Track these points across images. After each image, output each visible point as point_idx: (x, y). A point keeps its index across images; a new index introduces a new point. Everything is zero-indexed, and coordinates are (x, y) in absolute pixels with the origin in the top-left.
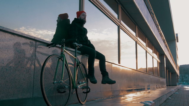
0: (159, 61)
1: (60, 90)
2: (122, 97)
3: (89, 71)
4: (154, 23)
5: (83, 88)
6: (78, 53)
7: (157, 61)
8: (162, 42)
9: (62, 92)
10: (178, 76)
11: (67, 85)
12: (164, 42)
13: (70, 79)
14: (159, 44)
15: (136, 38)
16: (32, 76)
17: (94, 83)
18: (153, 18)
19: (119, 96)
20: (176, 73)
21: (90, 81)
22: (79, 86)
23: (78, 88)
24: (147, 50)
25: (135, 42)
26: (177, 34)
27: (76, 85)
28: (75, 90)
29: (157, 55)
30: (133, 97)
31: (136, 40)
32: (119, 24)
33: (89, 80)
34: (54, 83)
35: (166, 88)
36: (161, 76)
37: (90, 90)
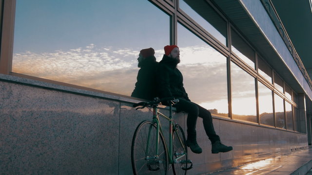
0: (294, 104)
1: (151, 166)
2: (237, 171)
3: (188, 136)
4: (284, 44)
5: (182, 163)
6: (173, 110)
7: (292, 105)
8: (300, 73)
9: (155, 169)
11: (161, 160)
12: (303, 74)
13: (165, 152)
14: (294, 78)
15: (256, 72)
16: (117, 150)
17: (199, 153)
18: (282, 37)
19: (232, 168)
21: (192, 150)
22: (176, 160)
23: (176, 163)
24: (275, 89)
25: (254, 78)
27: (173, 159)
28: (170, 165)
29: (291, 94)
30: (254, 170)
31: (256, 75)
32: (229, 54)
33: (189, 148)
34: (146, 159)
35: (307, 151)
36: (298, 131)
37: (192, 165)
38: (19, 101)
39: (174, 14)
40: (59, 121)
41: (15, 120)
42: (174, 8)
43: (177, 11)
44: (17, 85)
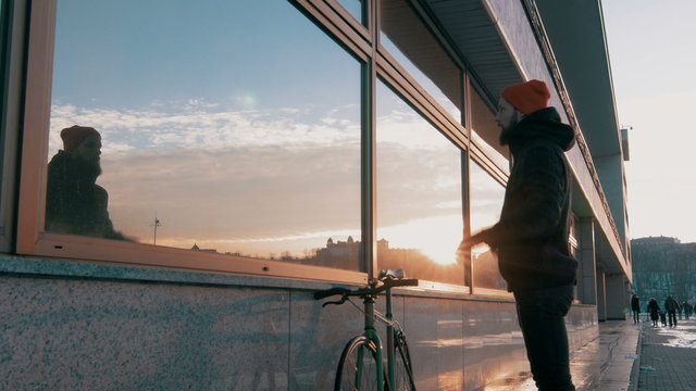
0: (574, 242)
10: (628, 282)
20: (621, 273)
26: (624, 132)
32: (466, 142)
38: (88, 324)
39: (370, 58)
40: (173, 360)
41: (80, 377)
42: (371, 45)
43: (377, 51)
44: (86, 284)
